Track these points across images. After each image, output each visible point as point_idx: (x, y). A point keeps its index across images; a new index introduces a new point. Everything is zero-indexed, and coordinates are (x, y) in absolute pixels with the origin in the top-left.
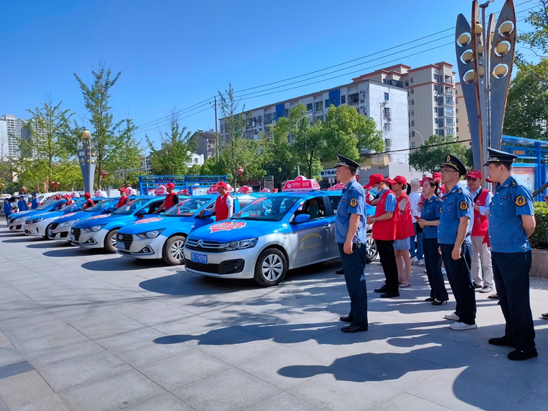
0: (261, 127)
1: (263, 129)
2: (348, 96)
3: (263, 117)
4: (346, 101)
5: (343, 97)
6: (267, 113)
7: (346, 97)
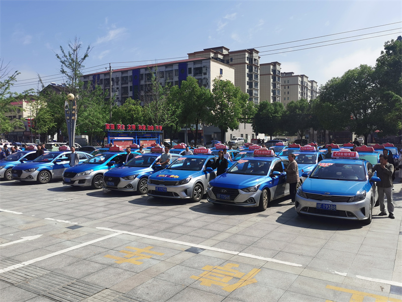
0: (118, 86)
1: (120, 88)
2: (194, 68)
3: (120, 79)
4: (192, 72)
5: (190, 69)
6: (124, 75)
7: (192, 69)
